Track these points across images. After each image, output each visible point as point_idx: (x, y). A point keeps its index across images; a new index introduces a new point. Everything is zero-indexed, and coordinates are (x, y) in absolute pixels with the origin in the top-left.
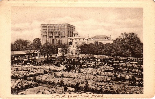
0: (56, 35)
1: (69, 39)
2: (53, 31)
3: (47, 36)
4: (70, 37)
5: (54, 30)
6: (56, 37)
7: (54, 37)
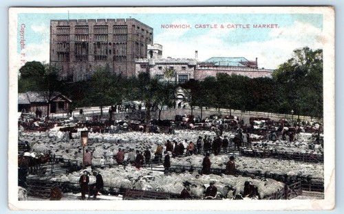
0: (99, 54)
1: (138, 66)
2: (91, 41)
3: (72, 54)
4: (141, 61)
5: (92, 37)
6: (97, 58)
7: (91, 58)
